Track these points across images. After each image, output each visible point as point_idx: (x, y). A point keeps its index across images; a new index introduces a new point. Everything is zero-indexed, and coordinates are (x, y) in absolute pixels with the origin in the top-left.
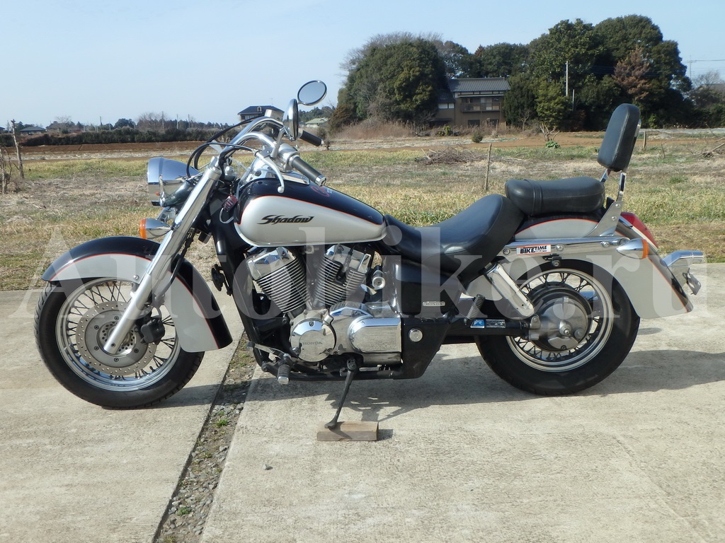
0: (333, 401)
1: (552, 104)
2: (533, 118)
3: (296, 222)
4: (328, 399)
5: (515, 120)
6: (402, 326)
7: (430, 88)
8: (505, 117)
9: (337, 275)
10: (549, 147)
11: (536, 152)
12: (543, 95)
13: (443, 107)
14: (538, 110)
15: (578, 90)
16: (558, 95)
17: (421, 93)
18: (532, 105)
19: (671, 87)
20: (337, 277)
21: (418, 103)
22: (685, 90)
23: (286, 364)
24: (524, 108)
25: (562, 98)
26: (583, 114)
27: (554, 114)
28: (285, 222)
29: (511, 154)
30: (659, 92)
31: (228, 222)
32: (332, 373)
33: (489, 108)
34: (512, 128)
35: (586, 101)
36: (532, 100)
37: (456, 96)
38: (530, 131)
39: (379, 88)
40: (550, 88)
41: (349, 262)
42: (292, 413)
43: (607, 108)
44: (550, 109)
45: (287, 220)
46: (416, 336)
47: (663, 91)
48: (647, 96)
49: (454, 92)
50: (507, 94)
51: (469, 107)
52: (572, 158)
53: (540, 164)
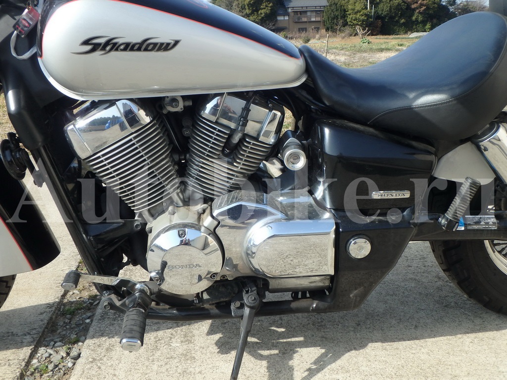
1: (358, 16)
2: (344, 26)
3: (146, 50)
4: (211, 332)
5: (332, 28)
6: (337, 232)
7: (271, 5)
8: (325, 25)
9: (224, 148)
10: (363, 43)
11: (355, 47)
12: (352, 9)
13: (280, 18)
14: (348, 20)
15: (377, 5)
16: (362, 9)
17: (265, 8)
18: (344, 16)
19: (441, 3)
20: (223, 151)
21: (263, 15)
22: (451, 5)
23: (139, 305)
24: (338, 18)
25: (365, 11)
26: (379, 22)
27: (359, 23)
28: (125, 49)
29: (336, 48)
30: (434, 7)
31: (27, 56)
32: (218, 306)
33: (313, 19)
34: (330, 33)
35: (382, 14)
36: (344, 14)
37: (290, 10)
38: (343, 35)
39: (234, 5)
40: (357, 4)
41: (245, 125)
42: (155, 367)
43: (397, 19)
44: (357, 19)
45: (129, 47)
46: (360, 248)
47: (436, 5)
48: (425, 10)
49: (288, 8)
50: (326, 9)
51: (299, 19)
52: (381, 50)
53: (359, 55)
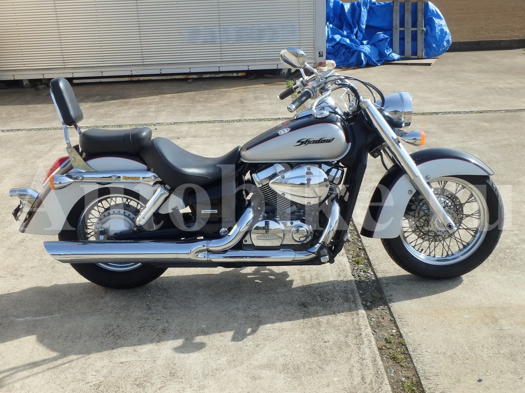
0: (288, 279)
